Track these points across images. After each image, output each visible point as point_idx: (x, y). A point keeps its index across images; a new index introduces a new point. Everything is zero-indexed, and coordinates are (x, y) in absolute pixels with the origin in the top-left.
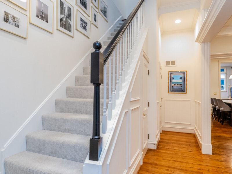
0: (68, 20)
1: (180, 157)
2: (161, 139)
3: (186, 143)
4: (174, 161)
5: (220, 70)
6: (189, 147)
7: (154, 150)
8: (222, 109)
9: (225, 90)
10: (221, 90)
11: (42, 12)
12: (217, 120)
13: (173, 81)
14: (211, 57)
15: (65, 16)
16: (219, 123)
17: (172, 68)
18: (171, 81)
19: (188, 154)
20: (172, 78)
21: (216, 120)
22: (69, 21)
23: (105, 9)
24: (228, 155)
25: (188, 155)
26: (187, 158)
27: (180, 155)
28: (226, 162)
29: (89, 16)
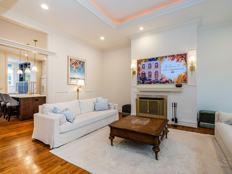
5: (7, 65)
9: (12, 85)
10: (8, 85)
12: (3, 116)
16: (4, 120)
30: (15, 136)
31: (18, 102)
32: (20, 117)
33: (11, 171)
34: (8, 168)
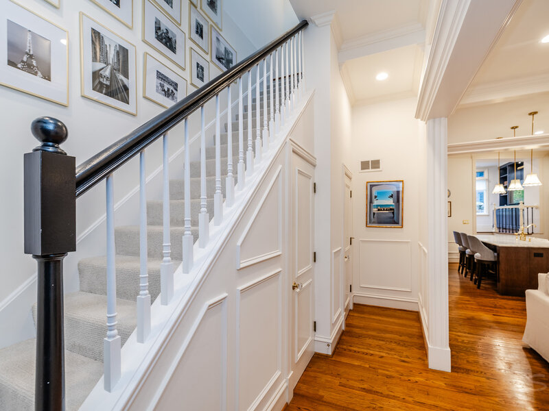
0: (117, 75)
1: (380, 377)
2: (347, 325)
3: (397, 337)
4: (363, 389)
5: (475, 174)
6: (404, 348)
7: (326, 357)
8: (477, 256)
9: (485, 212)
10: (477, 214)
11: (28, 54)
12: (469, 276)
13: (376, 202)
14: (448, 151)
15: (110, 67)
16: (471, 284)
17: (373, 176)
18: (371, 202)
19: (398, 369)
20: (374, 197)
21: (465, 276)
22: (121, 77)
23: (228, 54)
24: (486, 371)
25: (397, 372)
26: (394, 381)
27: (380, 371)
28: (481, 395)
29: (184, 69)
30: (489, 322)
31: (496, 254)
32: (499, 285)
33: (479, 381)
34: (475, 374)
